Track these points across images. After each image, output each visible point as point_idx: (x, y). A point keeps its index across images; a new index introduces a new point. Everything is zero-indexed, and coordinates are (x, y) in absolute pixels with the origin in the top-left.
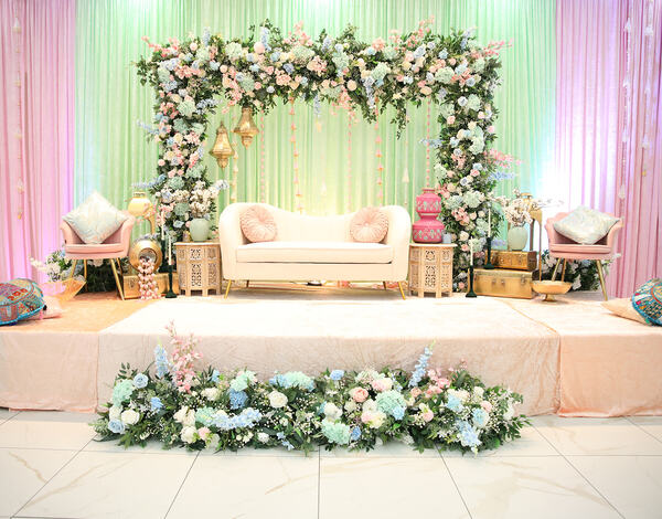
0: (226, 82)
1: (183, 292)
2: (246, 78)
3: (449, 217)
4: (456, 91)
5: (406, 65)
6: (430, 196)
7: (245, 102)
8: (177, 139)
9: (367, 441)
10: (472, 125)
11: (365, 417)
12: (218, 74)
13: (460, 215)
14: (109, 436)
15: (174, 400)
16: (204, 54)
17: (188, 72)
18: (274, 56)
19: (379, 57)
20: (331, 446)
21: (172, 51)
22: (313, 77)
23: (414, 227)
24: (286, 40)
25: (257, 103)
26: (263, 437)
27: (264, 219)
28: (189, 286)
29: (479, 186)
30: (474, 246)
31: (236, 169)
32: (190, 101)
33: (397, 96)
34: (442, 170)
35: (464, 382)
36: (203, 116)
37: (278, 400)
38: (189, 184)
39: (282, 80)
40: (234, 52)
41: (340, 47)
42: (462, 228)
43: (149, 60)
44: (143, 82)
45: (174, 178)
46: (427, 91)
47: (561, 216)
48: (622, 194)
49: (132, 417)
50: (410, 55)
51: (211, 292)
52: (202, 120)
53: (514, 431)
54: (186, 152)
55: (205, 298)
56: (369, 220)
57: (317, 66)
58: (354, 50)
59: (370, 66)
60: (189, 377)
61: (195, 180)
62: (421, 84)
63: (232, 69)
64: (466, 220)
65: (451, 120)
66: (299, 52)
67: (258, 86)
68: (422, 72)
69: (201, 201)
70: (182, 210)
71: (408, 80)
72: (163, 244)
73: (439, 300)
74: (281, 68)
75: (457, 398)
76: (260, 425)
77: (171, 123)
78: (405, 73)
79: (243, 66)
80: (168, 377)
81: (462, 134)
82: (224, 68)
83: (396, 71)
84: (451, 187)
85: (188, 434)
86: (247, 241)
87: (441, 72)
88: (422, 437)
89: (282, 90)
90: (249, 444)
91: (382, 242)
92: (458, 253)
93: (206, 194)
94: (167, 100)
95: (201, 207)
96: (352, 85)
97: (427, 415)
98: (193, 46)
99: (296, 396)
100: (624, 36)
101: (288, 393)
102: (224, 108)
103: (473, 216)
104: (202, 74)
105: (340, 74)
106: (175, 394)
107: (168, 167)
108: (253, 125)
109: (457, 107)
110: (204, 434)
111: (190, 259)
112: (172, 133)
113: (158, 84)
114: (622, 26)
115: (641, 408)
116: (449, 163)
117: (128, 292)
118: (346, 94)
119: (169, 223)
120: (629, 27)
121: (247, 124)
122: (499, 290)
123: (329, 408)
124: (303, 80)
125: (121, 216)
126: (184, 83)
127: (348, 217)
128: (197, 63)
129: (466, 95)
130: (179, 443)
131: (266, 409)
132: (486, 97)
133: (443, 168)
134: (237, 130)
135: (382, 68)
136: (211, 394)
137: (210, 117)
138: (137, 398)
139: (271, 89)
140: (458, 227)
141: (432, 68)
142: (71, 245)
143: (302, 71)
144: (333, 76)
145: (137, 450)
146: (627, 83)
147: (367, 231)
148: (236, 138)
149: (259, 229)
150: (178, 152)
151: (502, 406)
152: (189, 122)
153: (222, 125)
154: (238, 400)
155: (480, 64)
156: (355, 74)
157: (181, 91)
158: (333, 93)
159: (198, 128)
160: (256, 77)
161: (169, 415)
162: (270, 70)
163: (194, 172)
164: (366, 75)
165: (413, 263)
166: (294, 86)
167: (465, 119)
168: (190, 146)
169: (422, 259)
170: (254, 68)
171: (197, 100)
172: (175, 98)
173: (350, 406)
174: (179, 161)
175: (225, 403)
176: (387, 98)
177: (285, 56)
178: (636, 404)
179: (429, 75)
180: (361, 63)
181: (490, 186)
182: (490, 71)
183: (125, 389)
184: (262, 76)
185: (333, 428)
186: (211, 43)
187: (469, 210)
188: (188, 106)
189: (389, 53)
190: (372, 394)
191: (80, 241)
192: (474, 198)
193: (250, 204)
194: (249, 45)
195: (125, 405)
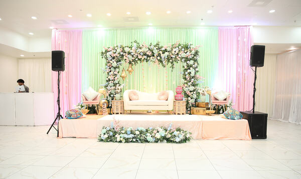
0: (125, 58)
1: (114, 113)
2: (130, 57)
3: (185, 94)
4: (187, 59)
5: (173, 52)
6: (179, 88)
7: (130, 63)
8: (112, 73)
9: (156, 142)
10: (191, 68)
11: (156, 136)
12: (123, 55)
13: (188, 93)
14: (102, 140)
15: (115, 133)
16: (119, 50)
17: (115, 55)
18: (138, 51)
19: (166, 50)
20: (149, 142)
21: (110, 49)
22: (148, 56)
23: (175, 96)
24: (141, 46)
25: (133, 63)
26: (134, 140)
27: (135, 94)
28: (115, 112)
29: (194, 85)
30: (192, 101)
31: (127, 80)
32: (115, 63)
33: (171, 61)
34: (183, 81)
35: (179, 130)
36: (119, 66)
37: (137, 133)
38: (115, 85)
39: (140, 57)
40: (127, 50)
41: (155, 48)
42: (189, 96)
43: (104, 52)
44: (102, 57)
45: (111, 83)
46: (179, 59)
47: (216, 93)
48: (238, 86)
49: (106, 136)
50: (174, 50)
51: (121, 113)
52: (118, 68)
53: (189, 140)
54: (114, 76)
55: (119, 115)
56: (163, 94)
57: (149, 53)
58: (159, 49)
59: (163, 53)
60: (118, 128)
61: (117, 84)
62: (177, 57)
63: (126, 54)
64: (190, 94)
65: (186, 67)
66: (144, 50)
67: (133, 58)
68: (178, 54)
69: (118, 89)
70: (113, 92)
71: (174, 56)
72: (108, 101)
73: (181, 115)
74: (140, 54)
75: (176, 133)
76: (133, 138)
77: (110, 68)
78: (173, 54)
79: (129, 53)
80: (114, 129)
81: (189, 71)
82: (124, 54)
83: (171, 54)
84: (186, 85)
85: (118, 140)
86: (131, 100)
87: (183, 54)
88: (168, 140)
89: (140, 60)
90: (131, 142)
91: (167, 100)
92: (188, 103)
93: (120, 88)
94: (109, 63)
95: (119, 91)
96: (159, 58)
97: (169, 136)
98: (116, 48)
99: (141, 132)
100: (238, 41)
101: (140, 132)
102: (124, 64)
103: (192, 93)
104: (118, 55)
105: (155, 55)
106: (115, 132)
107: (109, 80)
108: (132, 69)
109: (187, 64)
110: (122, 139)
111: (115, 105)
112: (110, 71)
113: (107, 58)
114: (237, 38)
115: (223, 138)
116: (185, 79)
117: (99, 113)
118: (157, 60)
119: (110, 95)
120: (239, 39)
121: (130, 69)
122: (198, 113)
123: (148, 134)
124: (145, 57)
125: (97, 93)
126: (114, 58)
127: (158, 93)
128: (117, 53)
129: (189, 60)
130: (116, 142)
131: (135, 135)
132: (195, 61)
133: (184, 80)
134: (128, 70)
135: (167, 54)
136: (123, 132)
137: (120, 67)
138: (108, 132)
139: (137, 59)
140: (188, 96)
141: (180, 53)
142: (85, 101)
143: (145, 54)
144: (153, 56)
145: (107, 143)
146: (239, 55)
147: (163, 97)
148: (127, 72)
149: (133, 97)
150: (112, 76)
151: (186, 134)
152: (115, 68)
153: (124, 69)
154: (129, 132)
155: (193, 52)
156: (159, 55)
157: (113, 60)
158: (153, 60)
159: (117, 70)
160: (133, 56)
161: (114, 136)
162: (136, 54)
163: (116, 82)
164: (162, 56)
165: (174, 106)
166: (143, 59)
167: (189, 67)
168: (115, 75)
169: (177, 105)
170: (132, 54)
171: (117, 62)
172: (111, 62)
173: (153, 134)
174: (113, 79)
175: (126, 133)
176: (168, 61)
177: (140, 50)
178: (221, 136)
179: (179, 55)
180: (161, 52)
181: (197, 85)
182: (196, 53)
183: (104, 131)
184: (134, 56)
185: (149, 138)
186: (121, 47)
187: (191, 91)
188: (115, 64)
189: (168, 49)
190: (158, 132)
191: (87, 100)
192: (192, 88)
193: (131, 90)
194: (131, 48)
195: (104, 134)
